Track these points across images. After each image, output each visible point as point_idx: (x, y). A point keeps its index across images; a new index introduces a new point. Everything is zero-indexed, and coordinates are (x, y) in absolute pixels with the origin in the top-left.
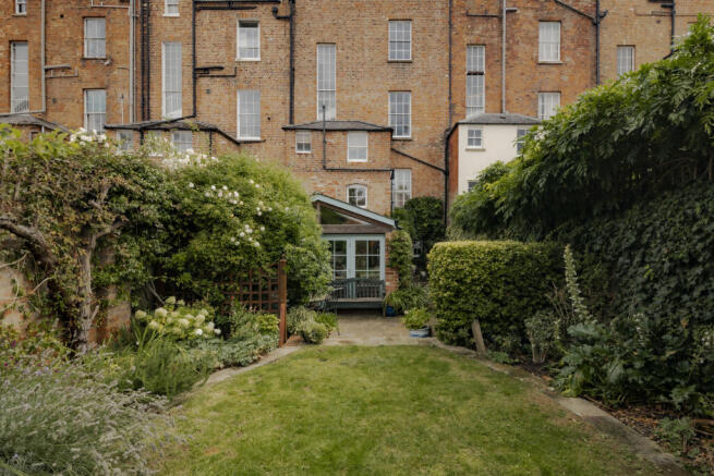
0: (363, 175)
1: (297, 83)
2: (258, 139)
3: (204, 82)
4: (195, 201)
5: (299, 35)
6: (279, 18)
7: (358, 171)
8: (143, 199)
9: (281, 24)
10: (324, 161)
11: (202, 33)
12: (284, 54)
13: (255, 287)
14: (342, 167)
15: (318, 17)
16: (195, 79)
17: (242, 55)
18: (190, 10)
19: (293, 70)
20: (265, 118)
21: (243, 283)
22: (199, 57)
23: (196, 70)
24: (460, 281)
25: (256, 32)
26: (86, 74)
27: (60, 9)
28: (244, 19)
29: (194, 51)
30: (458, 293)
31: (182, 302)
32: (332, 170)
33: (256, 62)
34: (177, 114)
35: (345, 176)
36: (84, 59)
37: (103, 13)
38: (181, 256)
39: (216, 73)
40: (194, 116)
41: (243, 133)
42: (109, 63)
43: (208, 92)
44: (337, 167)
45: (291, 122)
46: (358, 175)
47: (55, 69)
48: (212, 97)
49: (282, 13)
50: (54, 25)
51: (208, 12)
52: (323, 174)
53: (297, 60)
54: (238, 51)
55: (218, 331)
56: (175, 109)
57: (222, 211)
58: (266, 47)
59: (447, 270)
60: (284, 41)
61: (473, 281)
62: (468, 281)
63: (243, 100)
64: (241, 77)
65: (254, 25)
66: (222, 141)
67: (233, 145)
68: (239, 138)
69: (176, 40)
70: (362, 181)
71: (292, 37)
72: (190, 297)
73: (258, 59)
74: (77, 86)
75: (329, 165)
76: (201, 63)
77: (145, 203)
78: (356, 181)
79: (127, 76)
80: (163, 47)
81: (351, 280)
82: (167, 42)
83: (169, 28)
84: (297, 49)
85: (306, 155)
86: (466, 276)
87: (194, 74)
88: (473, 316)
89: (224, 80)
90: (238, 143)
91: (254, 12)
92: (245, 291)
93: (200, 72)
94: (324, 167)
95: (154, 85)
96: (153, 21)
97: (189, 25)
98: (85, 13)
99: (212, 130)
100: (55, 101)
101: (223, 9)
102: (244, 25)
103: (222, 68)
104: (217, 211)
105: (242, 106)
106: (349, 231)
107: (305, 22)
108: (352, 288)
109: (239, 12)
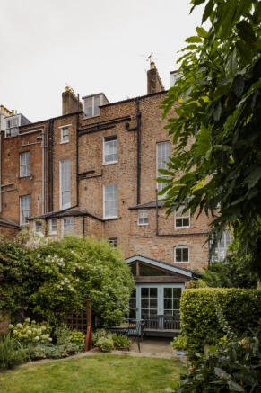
0: (187, 239)
1: (142, 174)
2: (117, 217)
3: (83, 182)
4: (42, 264)
5: (144, 139)
6: (129, 130)
7: (182, 235)
8: (12, 265)
9: (131, 134)
10: (157, 230)
11: (82, 150)
12: (133, 155)
13: (75, 316)
14: (171, 233)
15: (156, 124)
16: (78, 181)
17: (107, 161)
18: (75, 137)
19: (139, 165)
20: (121, 203)
21: (68, 313)
22: (80, 166)
23: (78, 175)
24: (194, 316)
25: (115, 143)
26: (21, 187)
27: (8, 151)
28: (107, 135)
29: (77, 163)
30: (193, 325)
31: (34, 322)
32: (163, 236)
33: (115, 164)
34: (68, 205)
35: (172, 240)
36: (20, 178)
37: (29, 148)
38: (34, 296)
39: (91, 175)
40: (77, 206)
41: (107, 213)
42: (32, 179)
43: (86, 189)
44: (166, 233)
45: (138, 203)
46: (182, 239)
47: (6, 187)
48: (88, 192)
49: (132, 126)
50: (6, 160)
51: (86, 135)
52: (157, 239)
53: (142, 157)
54: (104, 158)
55: (51, 339)
56: (67, 202)
57: (53, 270)
58: (122, 153)
59: (185, 308)
60: (133, 146)
61: (203, 316)
62: (199, 316)
63: (107, 191)
64: (105, 175)
65: (114, 138)
66: (91, 222)
67: (100, 223)
68: (105, 217)
69: (67, 158)
70: (185, 243)
71: (139, 142)
72: (39, 319)
73: (117, 162)
74: (16, 196)
75: (161, 233)
76: (82, 170)
77: (13, 267)
78: (181, 243)
79: (41, 185)
80: (60, 164)
81: (160, 316)
82: (62, 160)
83: (64, 151)
84: (143, 149)
85: (145, 226)
86: (197, 313)
87: (77, 178)
88: (204, 341)
89: (95, 179)
90: (103, 221)
91: (113, 130)
92: (69, 317)
93: (81, 176)
94: (157, 234)
95: (55, 189)
96: (54, 148)
97: (75, 147)
98: (20, 150)
99: (85, 215)
100: (6, 205)
101: (95, 131)
102: (107, 139)
103: (93, 172)
104: (51, 271)
105: (107, 195)
106: (159, 281)
107: (148, 129)
108: (161, 322)
109: (104, 131)
